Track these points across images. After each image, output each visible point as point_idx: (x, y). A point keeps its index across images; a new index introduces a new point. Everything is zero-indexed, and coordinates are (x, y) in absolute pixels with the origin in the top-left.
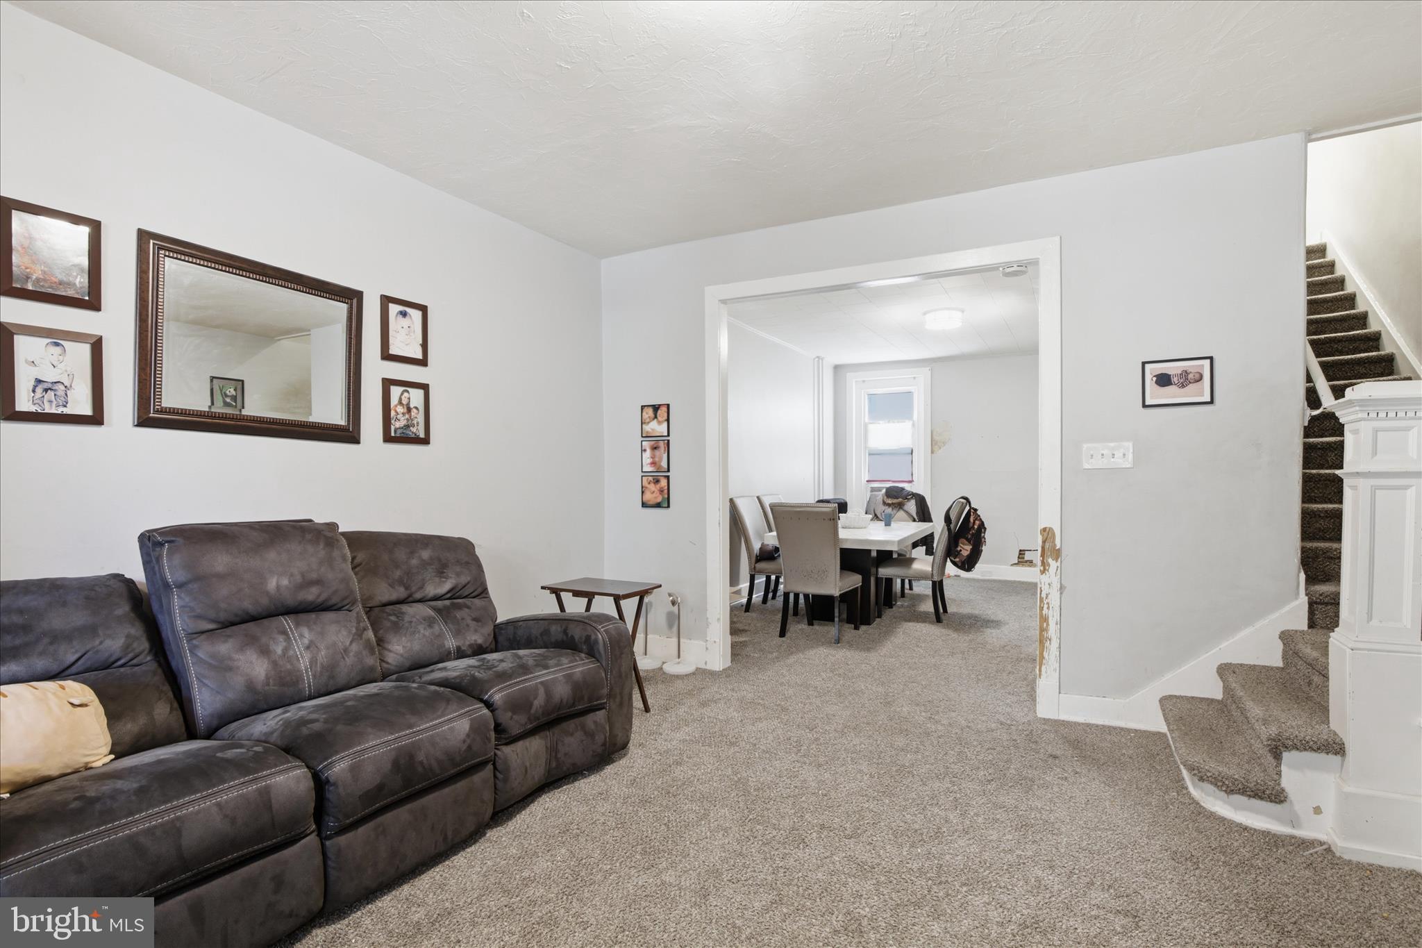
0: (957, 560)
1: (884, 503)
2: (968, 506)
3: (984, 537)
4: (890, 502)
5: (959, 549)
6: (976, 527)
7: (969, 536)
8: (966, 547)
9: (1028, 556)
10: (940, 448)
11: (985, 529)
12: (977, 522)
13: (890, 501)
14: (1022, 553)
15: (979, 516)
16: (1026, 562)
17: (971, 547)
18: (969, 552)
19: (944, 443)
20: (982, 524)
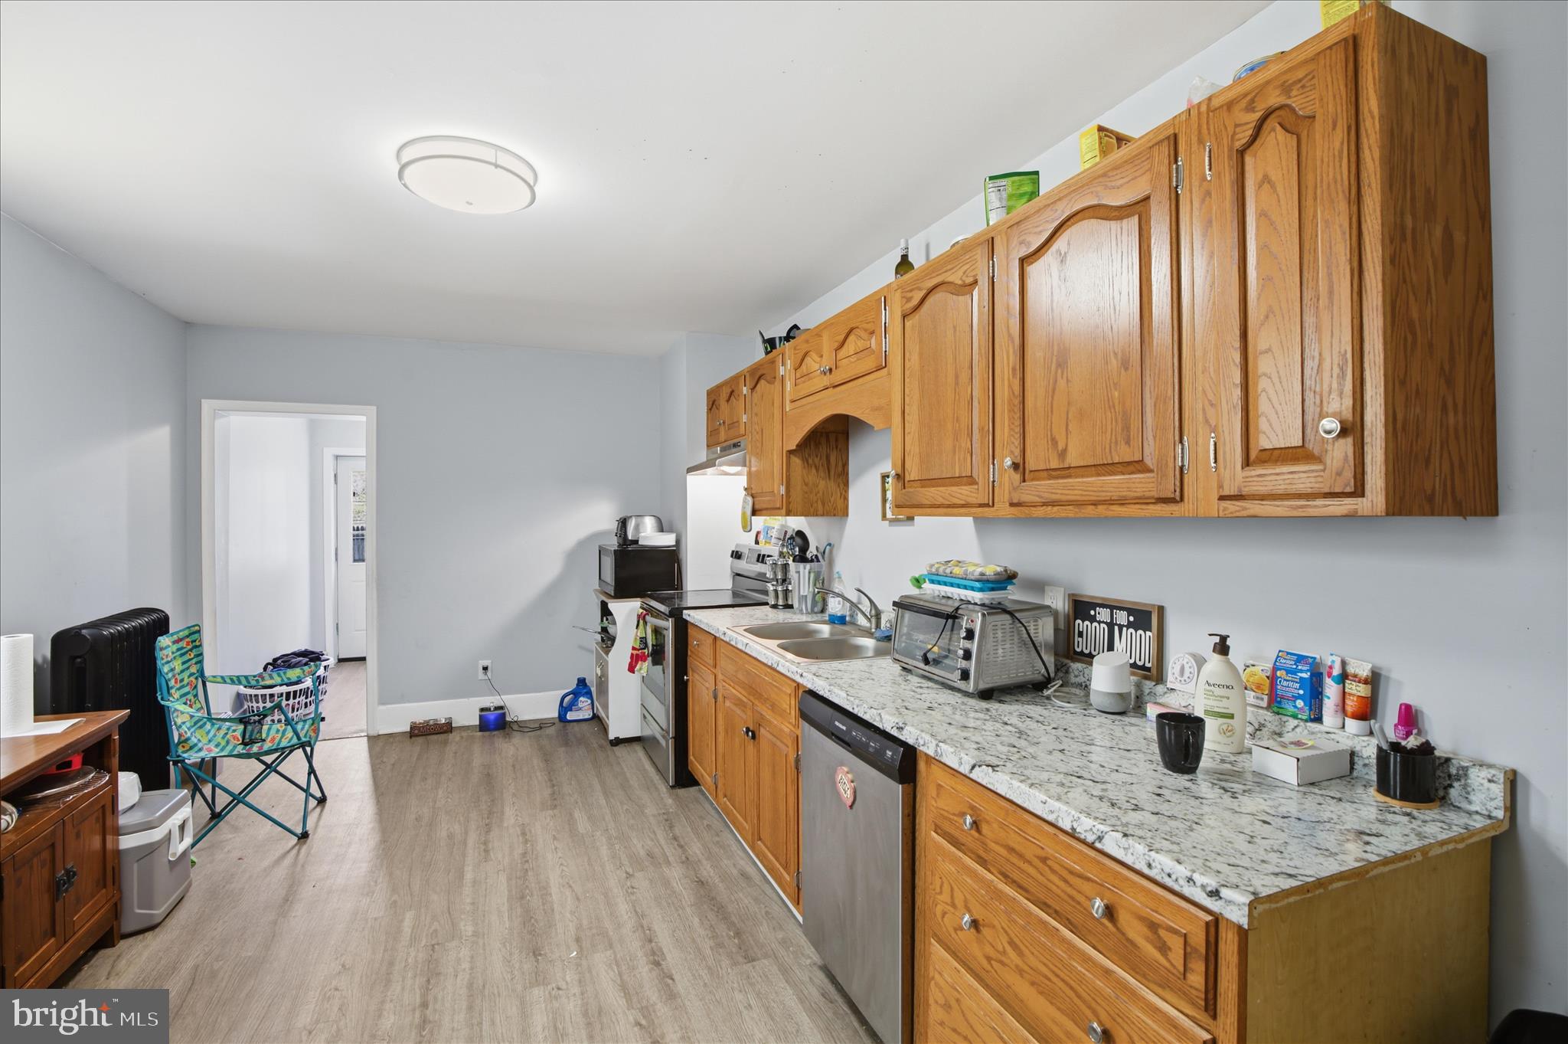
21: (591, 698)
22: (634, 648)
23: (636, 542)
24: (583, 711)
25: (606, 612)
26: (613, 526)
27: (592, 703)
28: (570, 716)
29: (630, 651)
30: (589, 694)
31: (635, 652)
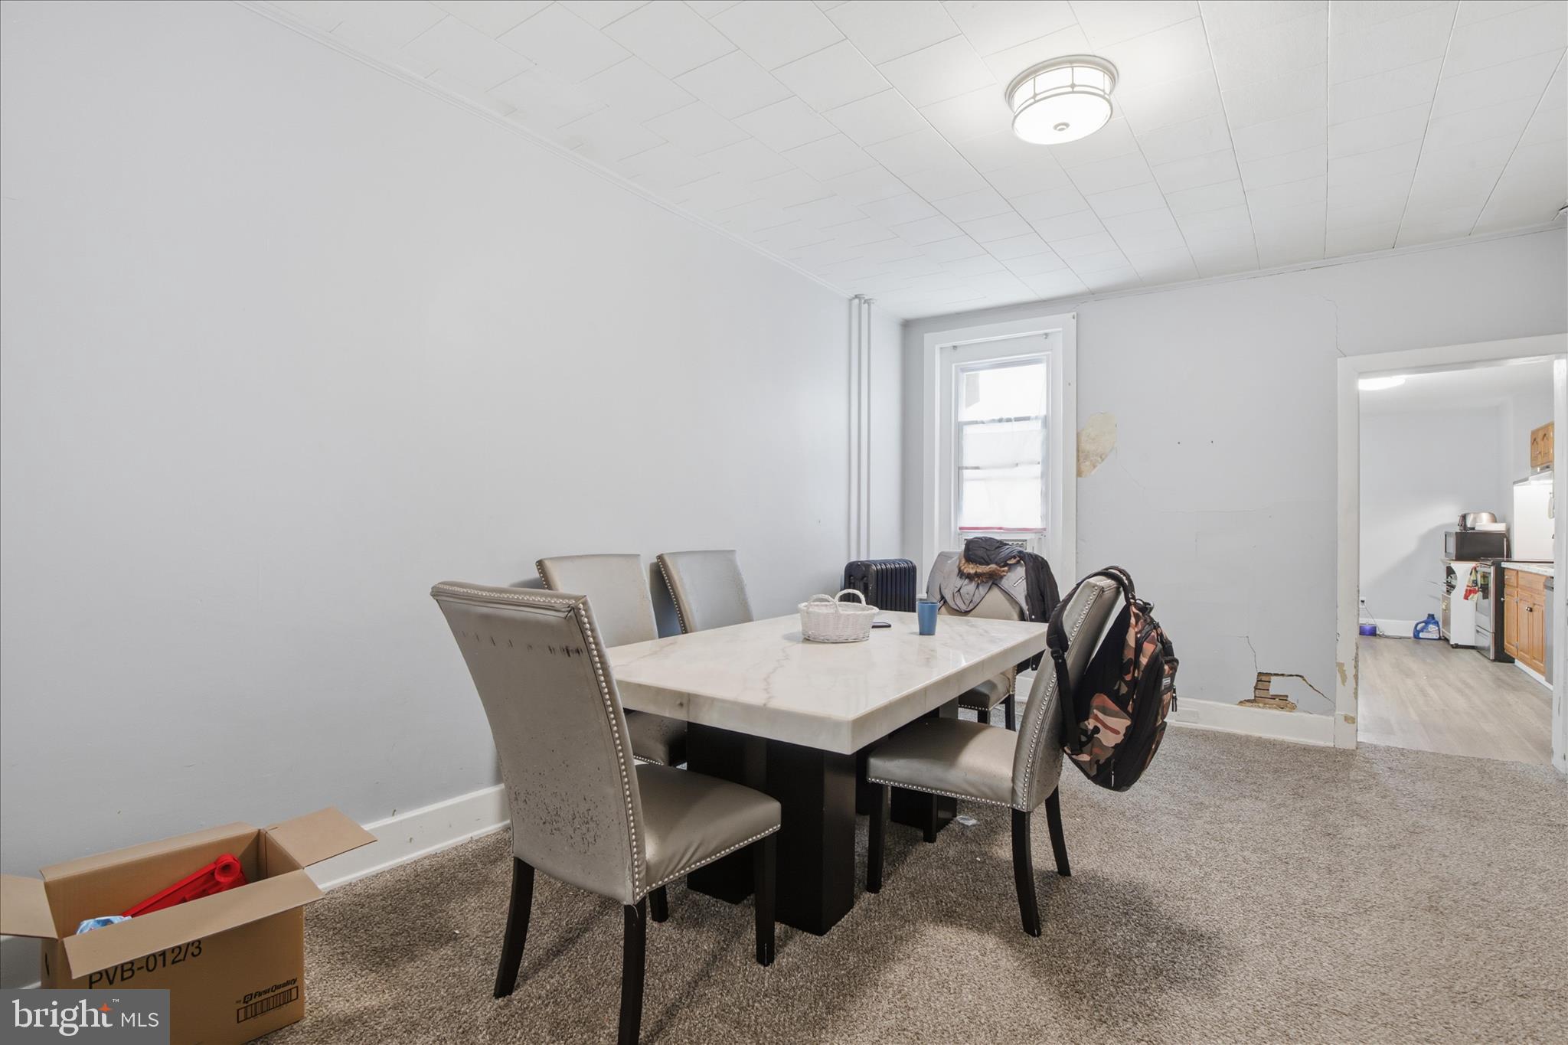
0: (1085, 758)
1: (961, 574)
2: (1122, 596)
3: (1171, 688)
4: (972, 571)
5: (1091, 724)
6: (1144, 660)
7: (1124, 689)
8: (1111, 721)
9: (1276, 687)
10: (1094, 467)
11: (1174, 663)
12: (1149, 648)
13: (971, 569)
14: (1263, 679)
15: (1156, 627)
16: (1274, 697)
17: (1128, 722)
18: (1119, 739)
19: (1102, 457)
20: (1166, 648)
21: (1438, 626)
22: (1468, 586)
23: (1473, 529)
24: (1432, 632)
25: (1450, 572)
26: (1457, 520)
27: (1439, 629)
28: (1421, 635)
29: (1465, 588)
30: (1436, 623)
31: (1469, 588)
